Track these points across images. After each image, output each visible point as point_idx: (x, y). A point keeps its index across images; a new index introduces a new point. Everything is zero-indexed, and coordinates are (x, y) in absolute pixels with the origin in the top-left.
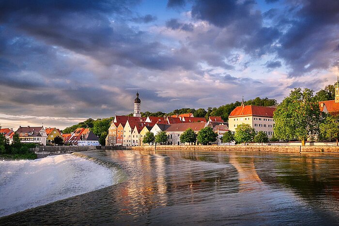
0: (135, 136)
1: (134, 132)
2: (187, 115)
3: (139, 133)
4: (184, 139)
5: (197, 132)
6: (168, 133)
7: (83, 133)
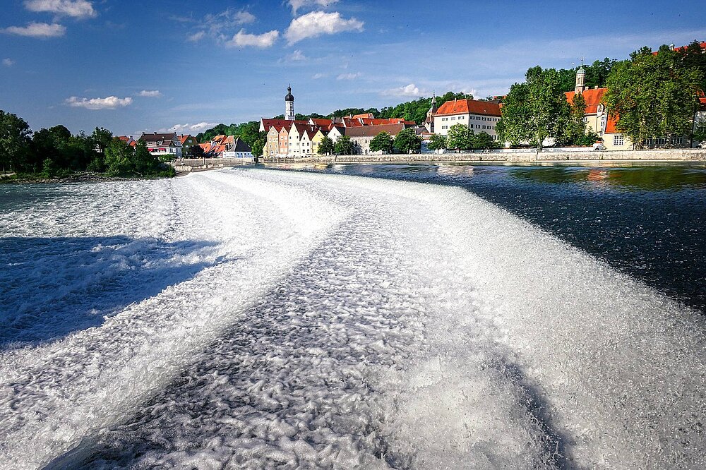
0: (306, 144)
1: (303, 138)
2: (366, 116)
3: (311, 140)
4: (375, 146)
5: (394, 137)
6: (353, 139)
7: (225, 142)
